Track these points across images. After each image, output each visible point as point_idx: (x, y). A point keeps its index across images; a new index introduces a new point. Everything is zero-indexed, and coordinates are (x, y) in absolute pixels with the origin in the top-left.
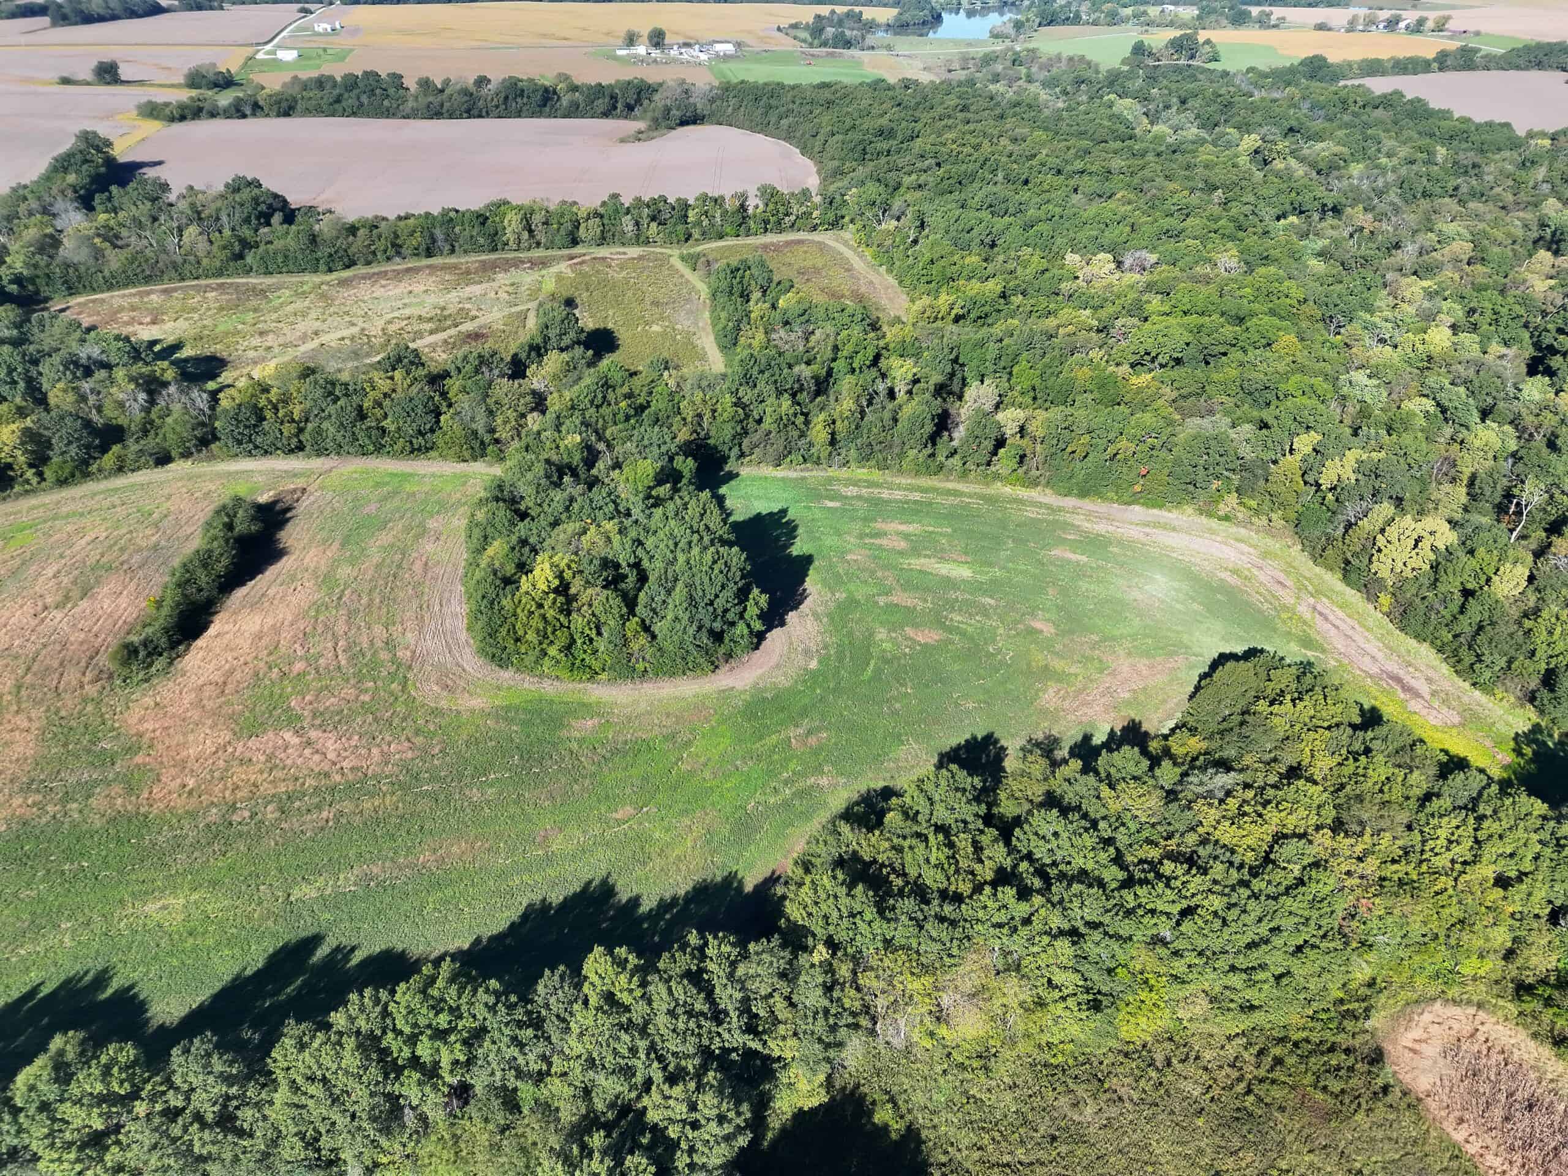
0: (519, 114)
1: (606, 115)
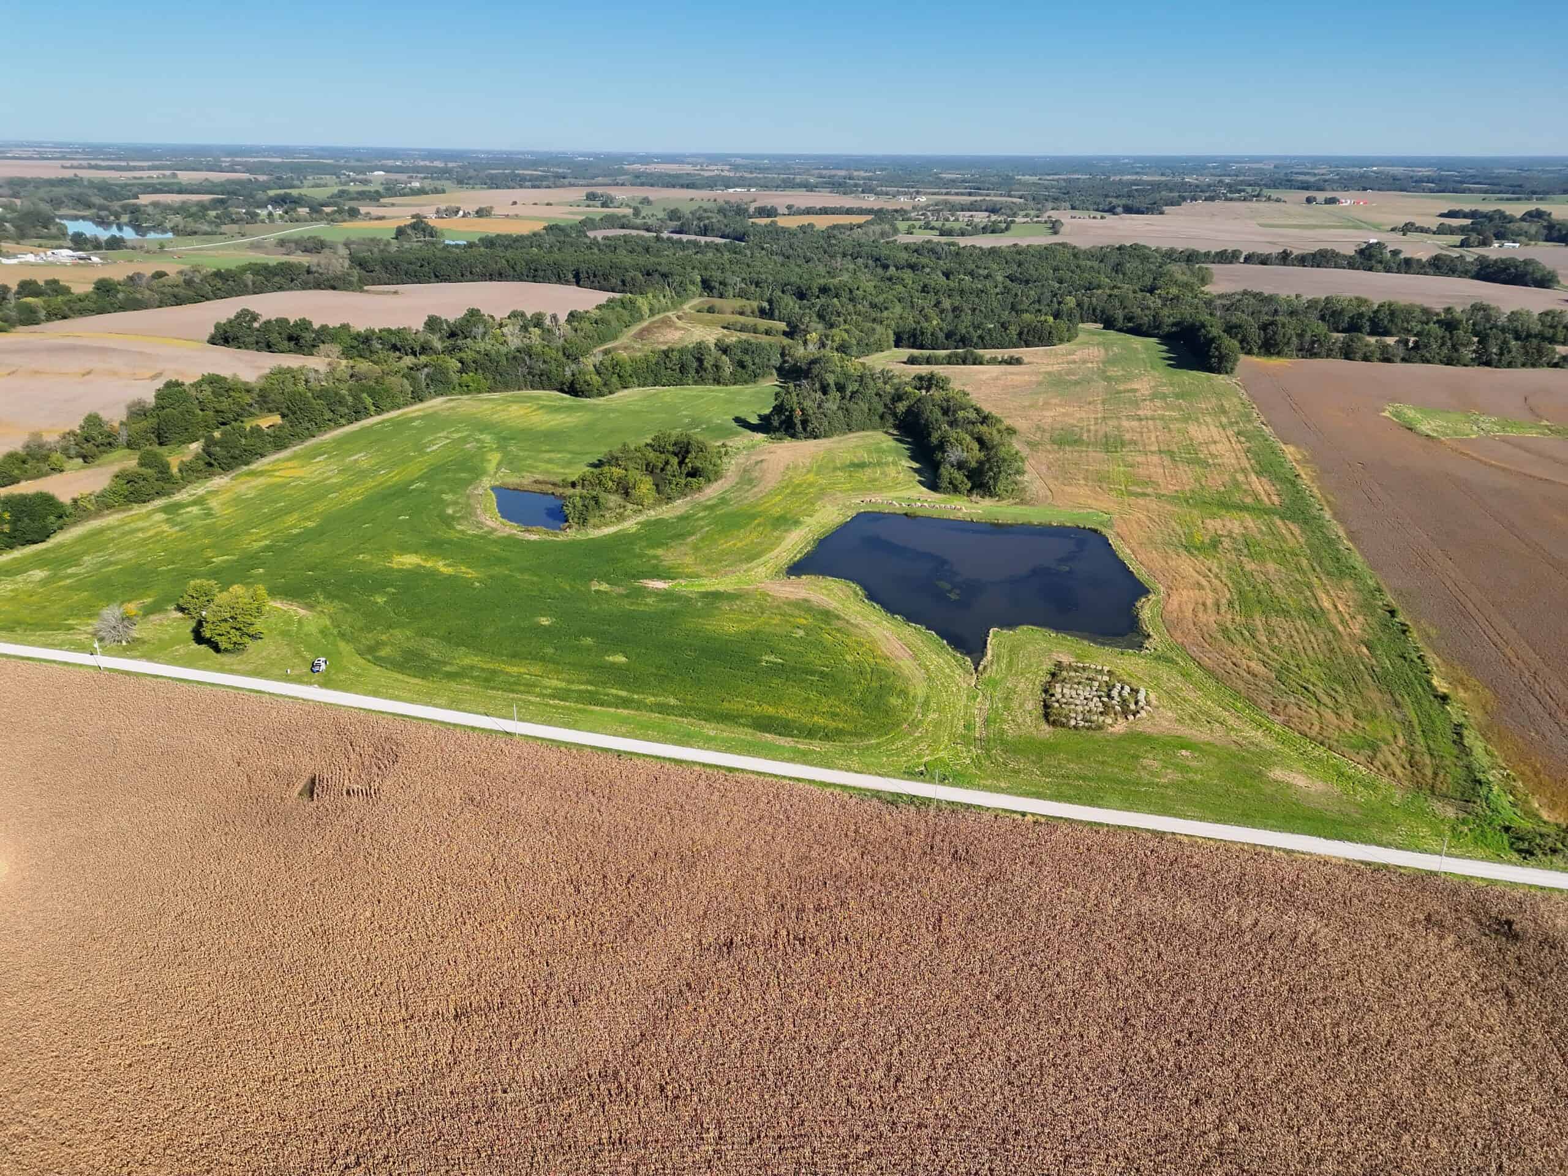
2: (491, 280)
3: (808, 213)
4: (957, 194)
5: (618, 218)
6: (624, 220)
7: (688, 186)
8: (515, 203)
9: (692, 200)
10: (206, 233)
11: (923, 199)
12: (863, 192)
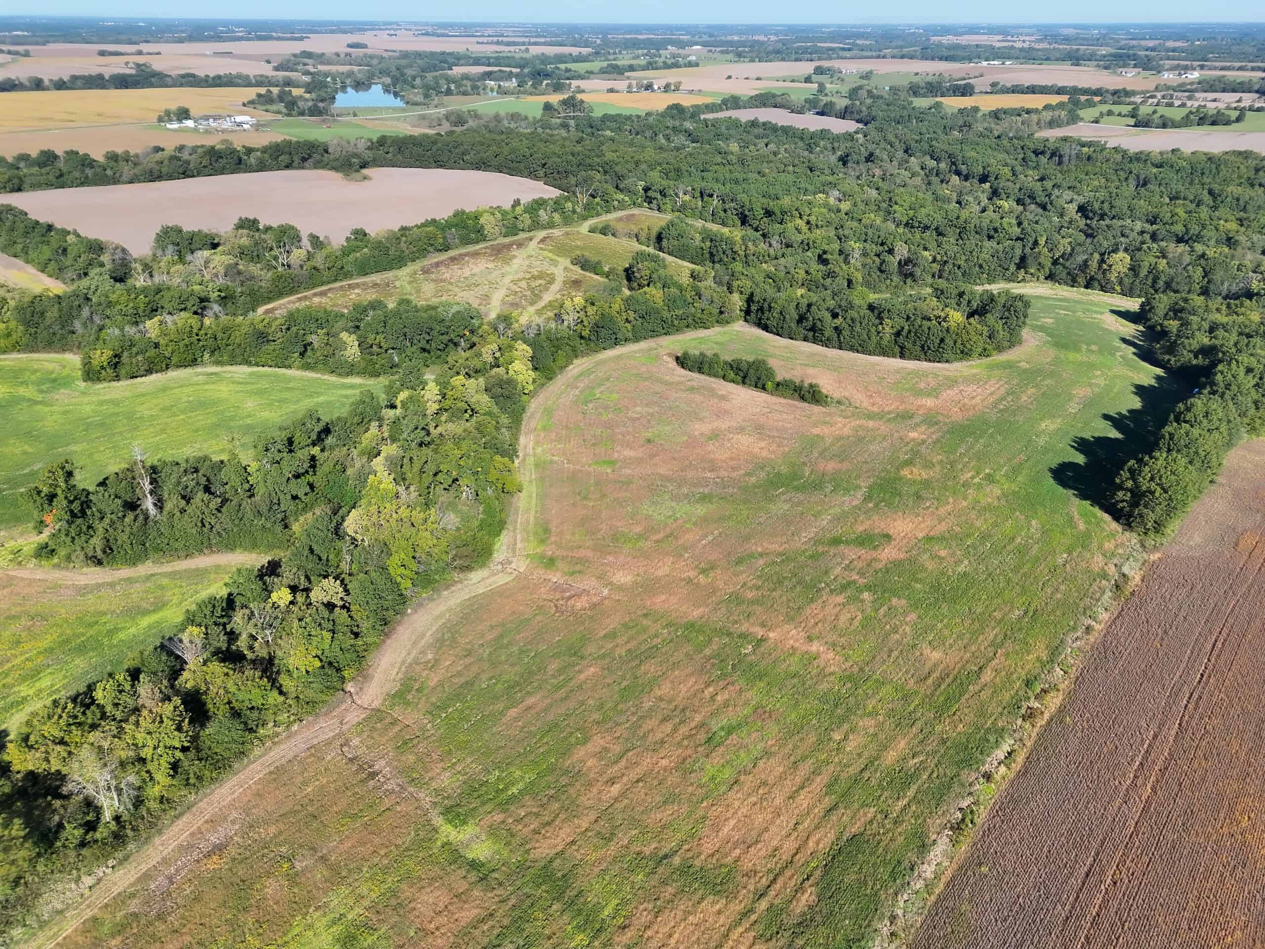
0: (222, 171)
1: (288, 167)
2: (478, 168)
3: (1013, 92)
4: (1253, 69)
5: (774, 96)
6: (779, 99)
7: (946, 59)
8: (729, 77)
9: (917, 74)
10: (416, 104)
11: (1195, 75)
12: (1135, 66)
